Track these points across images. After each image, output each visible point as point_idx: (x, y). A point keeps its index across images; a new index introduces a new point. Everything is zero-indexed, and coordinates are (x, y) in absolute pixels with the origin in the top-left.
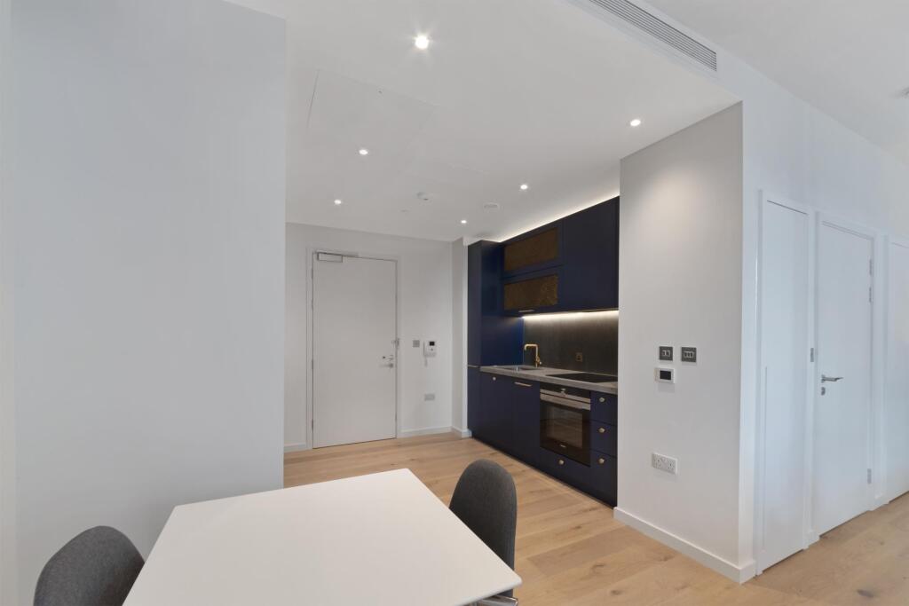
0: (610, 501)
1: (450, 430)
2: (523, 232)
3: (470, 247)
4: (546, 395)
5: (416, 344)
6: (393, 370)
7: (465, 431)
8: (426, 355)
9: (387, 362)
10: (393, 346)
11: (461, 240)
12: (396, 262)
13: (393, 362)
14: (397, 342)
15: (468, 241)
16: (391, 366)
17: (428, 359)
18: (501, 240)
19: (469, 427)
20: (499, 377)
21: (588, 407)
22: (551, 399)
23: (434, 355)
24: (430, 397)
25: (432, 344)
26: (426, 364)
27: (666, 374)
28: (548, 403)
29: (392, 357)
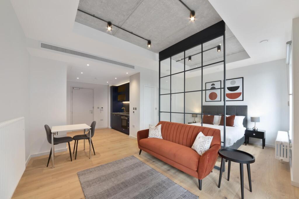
0: (128, 134)
1: (107, 127)
2: (120, 85)
3: (111, 87)
4: (122, 117)
5: (98, 108)
6: (92, 114)
7: (110, 127)
8: (101, 110)
9: (91, 112)
10: (92, 109)
11: (109, 85)
12: (93, 89)
14: (93, 107)
15: (110, 85)
18: (117, 85)
20: (115, 114)
21: (127, 119)
22: (123, 118)
23: (103, 110)
24: (102, 120)
25: (102, 108)
26: (101, 112)
27: (134, 112)
28: (122, 119)
29: (92, 111)
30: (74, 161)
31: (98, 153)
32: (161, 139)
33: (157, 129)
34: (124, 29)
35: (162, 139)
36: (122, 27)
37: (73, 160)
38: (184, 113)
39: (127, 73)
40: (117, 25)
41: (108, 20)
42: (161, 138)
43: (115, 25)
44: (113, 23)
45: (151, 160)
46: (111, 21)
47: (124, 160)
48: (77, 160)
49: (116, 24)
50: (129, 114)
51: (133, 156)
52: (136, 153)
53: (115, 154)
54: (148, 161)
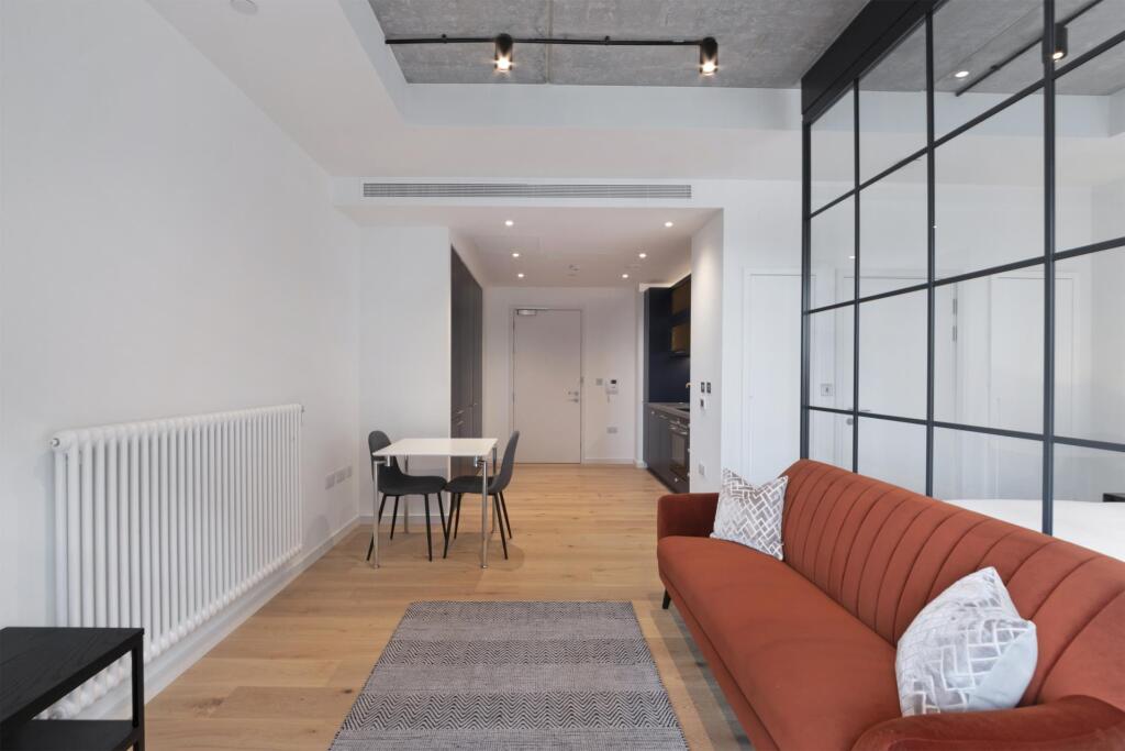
3: (646, 294)
4: (673, 425)
5: (599, 382)
6: (578, 405)
7: (641, 463)
8: (608, 393)
9: (573, 397)
10: (578, 384)
11: (638, 287)
12: (581, 311)
13: (578, 397)
14: (582, 381)
15: (644, 288)
16: (576, 401)
17: (611, 396)
18: (669, 285)
19: (644, 459)
20: (656, 411)
21: (685, 434)
22: (674, 428)
23: (615, 392)
24: (612, 431)
25: (614, 382)
26: (609, 400)
27: (702, 403)
28: (673, 432)
29: (576, 394)
30: (438, 563)
31: (521, 556)
32: (775, 558)
33: (755, 502)
34: (569, 38)
35: (781, 557)
36: (557, 33)
37: (437, 558)
38: (930, 423)
39: (669, 224)
40: (533, 38)
41: (494, 33)
42: (777, 551)
43: (527, 37)
44: (514, 33)
45: (694, 652)
46: (507, 32)
47: (577, 610)
48: (447, 562)
49: (530, 33)
50: (688, 410)
51: (630, 604)
52: (651, 597)
53: (569, 576)
54: (673, 652)
